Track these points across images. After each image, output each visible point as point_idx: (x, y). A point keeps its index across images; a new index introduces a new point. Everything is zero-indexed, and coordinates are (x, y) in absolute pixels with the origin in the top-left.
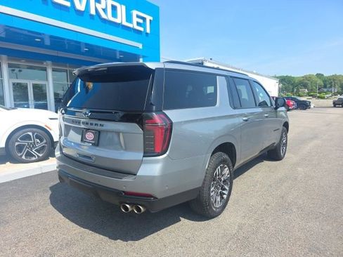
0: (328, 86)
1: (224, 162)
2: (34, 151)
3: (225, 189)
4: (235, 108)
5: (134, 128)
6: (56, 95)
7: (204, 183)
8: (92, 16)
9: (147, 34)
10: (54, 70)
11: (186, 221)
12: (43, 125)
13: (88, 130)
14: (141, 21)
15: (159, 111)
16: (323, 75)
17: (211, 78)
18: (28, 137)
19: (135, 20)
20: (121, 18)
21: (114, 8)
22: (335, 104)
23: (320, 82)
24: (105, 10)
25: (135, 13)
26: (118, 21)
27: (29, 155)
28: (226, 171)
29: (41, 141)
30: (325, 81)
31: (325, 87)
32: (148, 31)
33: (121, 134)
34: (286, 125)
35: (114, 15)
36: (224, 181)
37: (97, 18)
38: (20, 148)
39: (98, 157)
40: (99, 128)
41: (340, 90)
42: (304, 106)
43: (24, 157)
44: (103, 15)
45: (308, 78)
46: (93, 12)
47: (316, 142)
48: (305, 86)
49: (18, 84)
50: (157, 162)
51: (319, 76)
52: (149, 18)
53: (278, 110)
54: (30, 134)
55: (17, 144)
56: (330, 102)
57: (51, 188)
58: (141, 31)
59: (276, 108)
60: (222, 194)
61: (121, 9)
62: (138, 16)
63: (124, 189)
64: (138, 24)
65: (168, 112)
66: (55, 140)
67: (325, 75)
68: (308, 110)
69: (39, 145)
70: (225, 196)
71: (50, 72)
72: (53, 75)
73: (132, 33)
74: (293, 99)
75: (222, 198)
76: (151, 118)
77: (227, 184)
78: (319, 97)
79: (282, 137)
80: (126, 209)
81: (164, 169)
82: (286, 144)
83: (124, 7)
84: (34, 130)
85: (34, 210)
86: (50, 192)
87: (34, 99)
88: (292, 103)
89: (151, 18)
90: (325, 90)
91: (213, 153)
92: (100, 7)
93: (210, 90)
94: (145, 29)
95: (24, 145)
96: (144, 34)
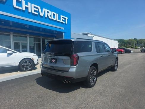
0: (139, 43)
1: (94, 69)
2: (28, 67)
3: (95, 79)
4: (98, 52)
5: (68, 58)
6: (30, 47)
7: (88, 76)
8: (46, 18)
9: (66, 24)
10: (30, 37)
11: (82, 88)
12: (31, 58)
13: (53, 59)
14: (64, 19)
15: (75, 53)
16: (136, 39)
17: (90, 43)
18: (26, 62)
19: (62, 19)
20: (56, 18)
21: (54, 15)
22: (142, 51)
23: (135, 42)
24: (51, 16)
25: (62, 16)
26: (55, 19)
27: (26, 69)
28: (95, 72)
29: (30, 63)
30: (137, 42)
31: (138, 44)
32: (66, 23)
33: (64, 60)
34: (117, 59)
35: (54, 17)
36: (95, 76)
37: (48, 18)
38: (23, 66)
39: (56, 67)
40: (57, 58)
41: (144, 45)
42: (128, 52)
43: (24, 69)
44: (50, 17)
45: (131, 40)
46: (46, 16)
47: (130, 65)
48: (129, 43)
49: (16, 43)
50: (74, 68)
51: (135, 39)
52: (67, 18)
53: (114, 53)
54: (27, 61)
55: (22, 64)
56: (139, 50)
57: (36, 79)
58: (63, 23)
59: (113, 53)
60: (94, 80)
61: (57, 15)
62: (63, 18)
63: (65, 76)
64: (63, 20)
65: (78, 53)
66: (35, 63)
67: (137, 39)
68: (130, 54)
69: (30, 65)
70: (95, 81)
71: (28, 38)
72: (29, 39)
73: (60, 24)
74: (124, 49)
75: (94, 81)
76: (73, 55)
77: (95, 77)
78: (135, 48)
79: (115, 63)
80: (65, 82)
81: (76, 70)
82: (117, 66)
83: (57, 14)
84: (28, 59)
85: (33, 85)
86: (36, 81)
87: (22, 48)
88: (123, 50)
89: (68, 18)
90: (138, 45)
91: (91, 67)
92: (49, 14)
93: (90, 46)
94: (65, 22)
95: (24, 65)
96: (65, 24)
